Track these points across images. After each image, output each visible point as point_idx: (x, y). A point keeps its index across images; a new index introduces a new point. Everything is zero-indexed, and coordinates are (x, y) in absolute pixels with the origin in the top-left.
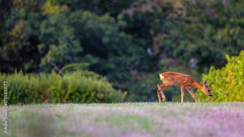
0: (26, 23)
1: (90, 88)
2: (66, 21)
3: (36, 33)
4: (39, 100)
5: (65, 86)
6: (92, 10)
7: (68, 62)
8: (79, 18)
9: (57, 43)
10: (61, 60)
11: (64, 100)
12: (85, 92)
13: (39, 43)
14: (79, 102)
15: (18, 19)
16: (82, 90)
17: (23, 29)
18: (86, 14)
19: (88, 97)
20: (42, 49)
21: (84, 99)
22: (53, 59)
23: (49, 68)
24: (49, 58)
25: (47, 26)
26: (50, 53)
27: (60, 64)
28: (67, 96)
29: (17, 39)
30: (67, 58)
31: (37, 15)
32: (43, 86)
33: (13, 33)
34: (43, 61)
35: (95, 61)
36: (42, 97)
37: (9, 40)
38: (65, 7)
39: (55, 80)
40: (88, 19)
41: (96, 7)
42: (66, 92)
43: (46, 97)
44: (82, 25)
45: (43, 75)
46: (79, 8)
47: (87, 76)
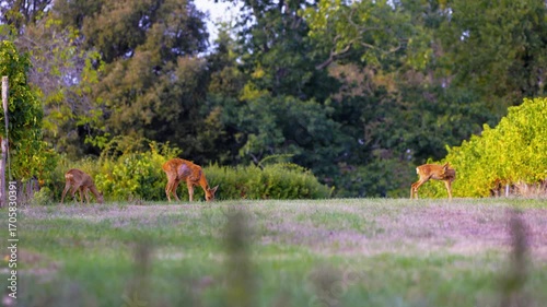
0: (222, 109)
1: (293, 182)
2: (267, 107)
3: (233, 120)
4: (236, 196)
5: (265, 180)
6: (295, 95)
7: (269, 153)
8: (280, 104)
9: (257, 132)
10: (261, 150)
11: (264, 196)
12: (288, 187)
13: (236, 132)
14: (281, 197)
15: (213, 104)
16: (284, 184)
17: (218, 116)
18: (289, 99)
19: (291, 192)
20: (240, 139)
21: (286, 195)
22: (253, 150)
23: (247, 160)
24: (247, 149)
25: (247, 112)
26: (248, 143)
27: (259, 156)
28: (267, 191)
29: (212, 127)
30: (268, 148)
31: (235, 100)
32: (241, 180)
33: (208, 120)
34: (241, 152)
35: (298, 152)
36: (239, 192)
37: (203, 129)
38: (266, 92)
39: (253, 173)
40: (291, 105)
41: (300, 91)
42: (267, 186)
43: (243, 194)
44: (285, 111)
45: (240, 168)
46: (282, 93)
47: (290, 169)
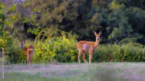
0: (99, 14)
1: (137, 53)
2: (123, 13)
3: (105, 20)
4: (107, 60)
5: (122, 52)
6: (139, 7)
7: (124, 37)
8: (130, 11)
9: (118, 27)
10: (120, 36)
11: (122, 60)
12: (135, 55)
13: (107, 26)
14: (131, 61)
15: (95, 12)
16: (133, 54)
17: (98, 18)
18: (135, 9)
19: (136, 58)
20: (109, 30)
21: (134, 60)
22: (116, 36)
23: (113, 41)
24: (113, 35)
25: (112, 16)
26: (113, 32)
27: (119, 39)
28: (123, 58)
29: (94, 24)
30: (124, 35)
32: (109, 52)
33: (92, 20)
34: (110, 37)
35: (140, 37)
36: (109, 58)
37: (90, 24)
38: (123, 5)
39: (116, 48)
40: (136, 12)
41: (142, 5)
42: (123, 55)
43: (111, 59)
44: (133, 16)
45: (109, 45)
46: (132, 5)
47: (136, 46)
